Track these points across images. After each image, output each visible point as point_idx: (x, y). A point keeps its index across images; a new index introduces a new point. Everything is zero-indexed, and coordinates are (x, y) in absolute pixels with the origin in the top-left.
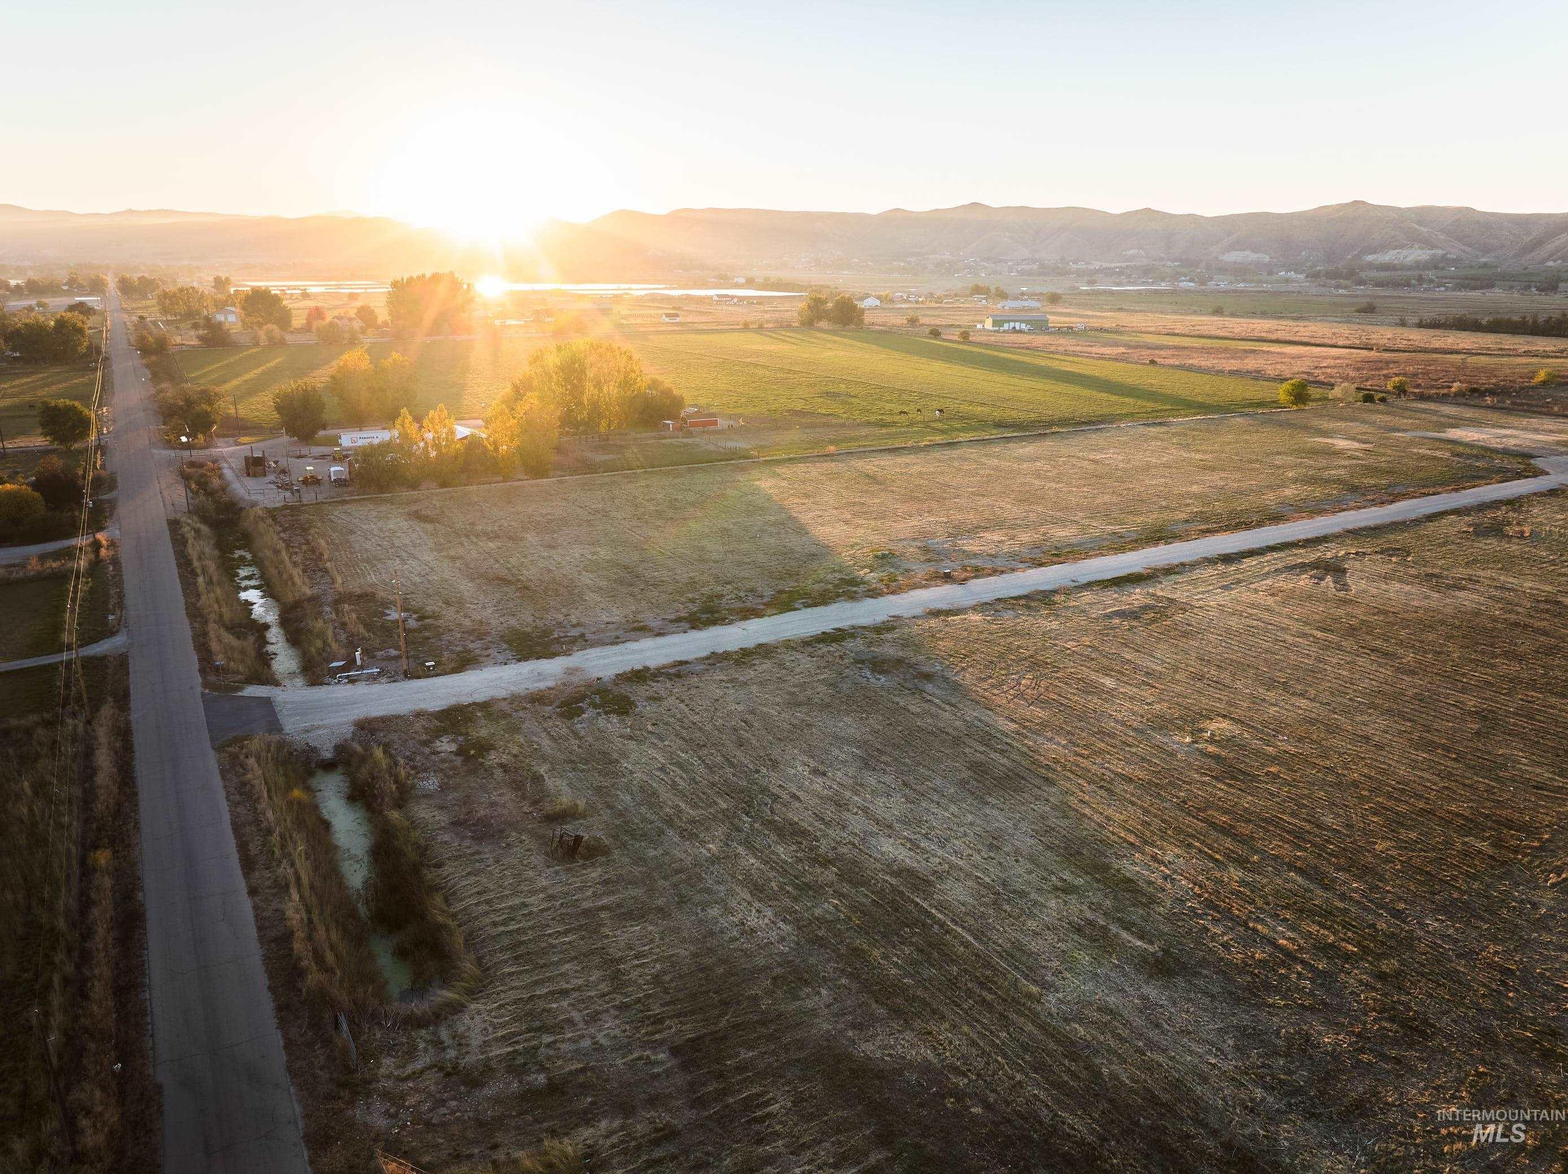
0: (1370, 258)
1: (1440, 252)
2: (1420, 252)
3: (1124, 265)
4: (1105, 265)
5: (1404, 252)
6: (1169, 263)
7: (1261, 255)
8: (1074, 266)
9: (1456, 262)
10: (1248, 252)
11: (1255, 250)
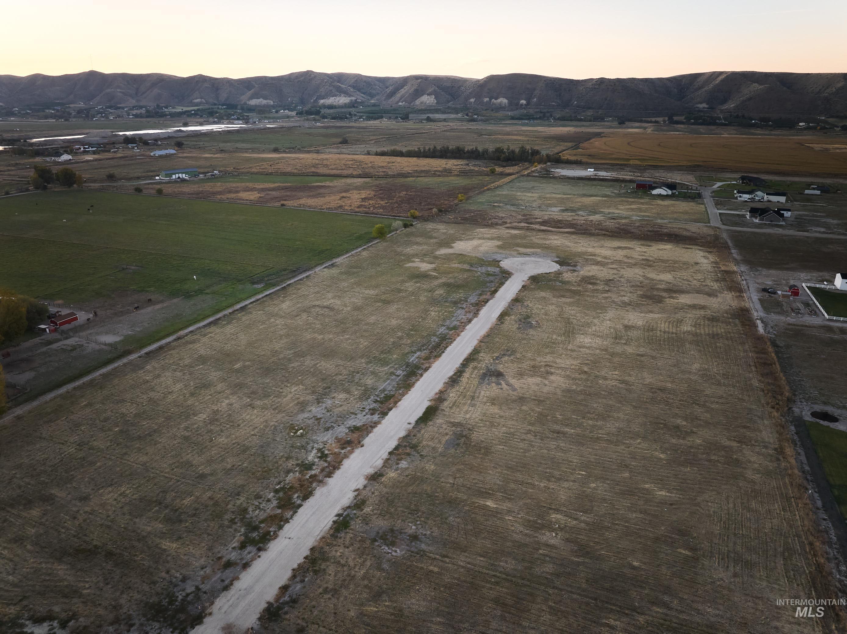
0: (322, 101)
1: (354, 98)
2: (344, 98)
3: (196, 108)
4: (185, 109)
5: (338, 99)
6: (220, 107)
7: (268, 101)
8: (166, 110)
9: (362, 103)
10: (261, 100)
11: (265, 98)
